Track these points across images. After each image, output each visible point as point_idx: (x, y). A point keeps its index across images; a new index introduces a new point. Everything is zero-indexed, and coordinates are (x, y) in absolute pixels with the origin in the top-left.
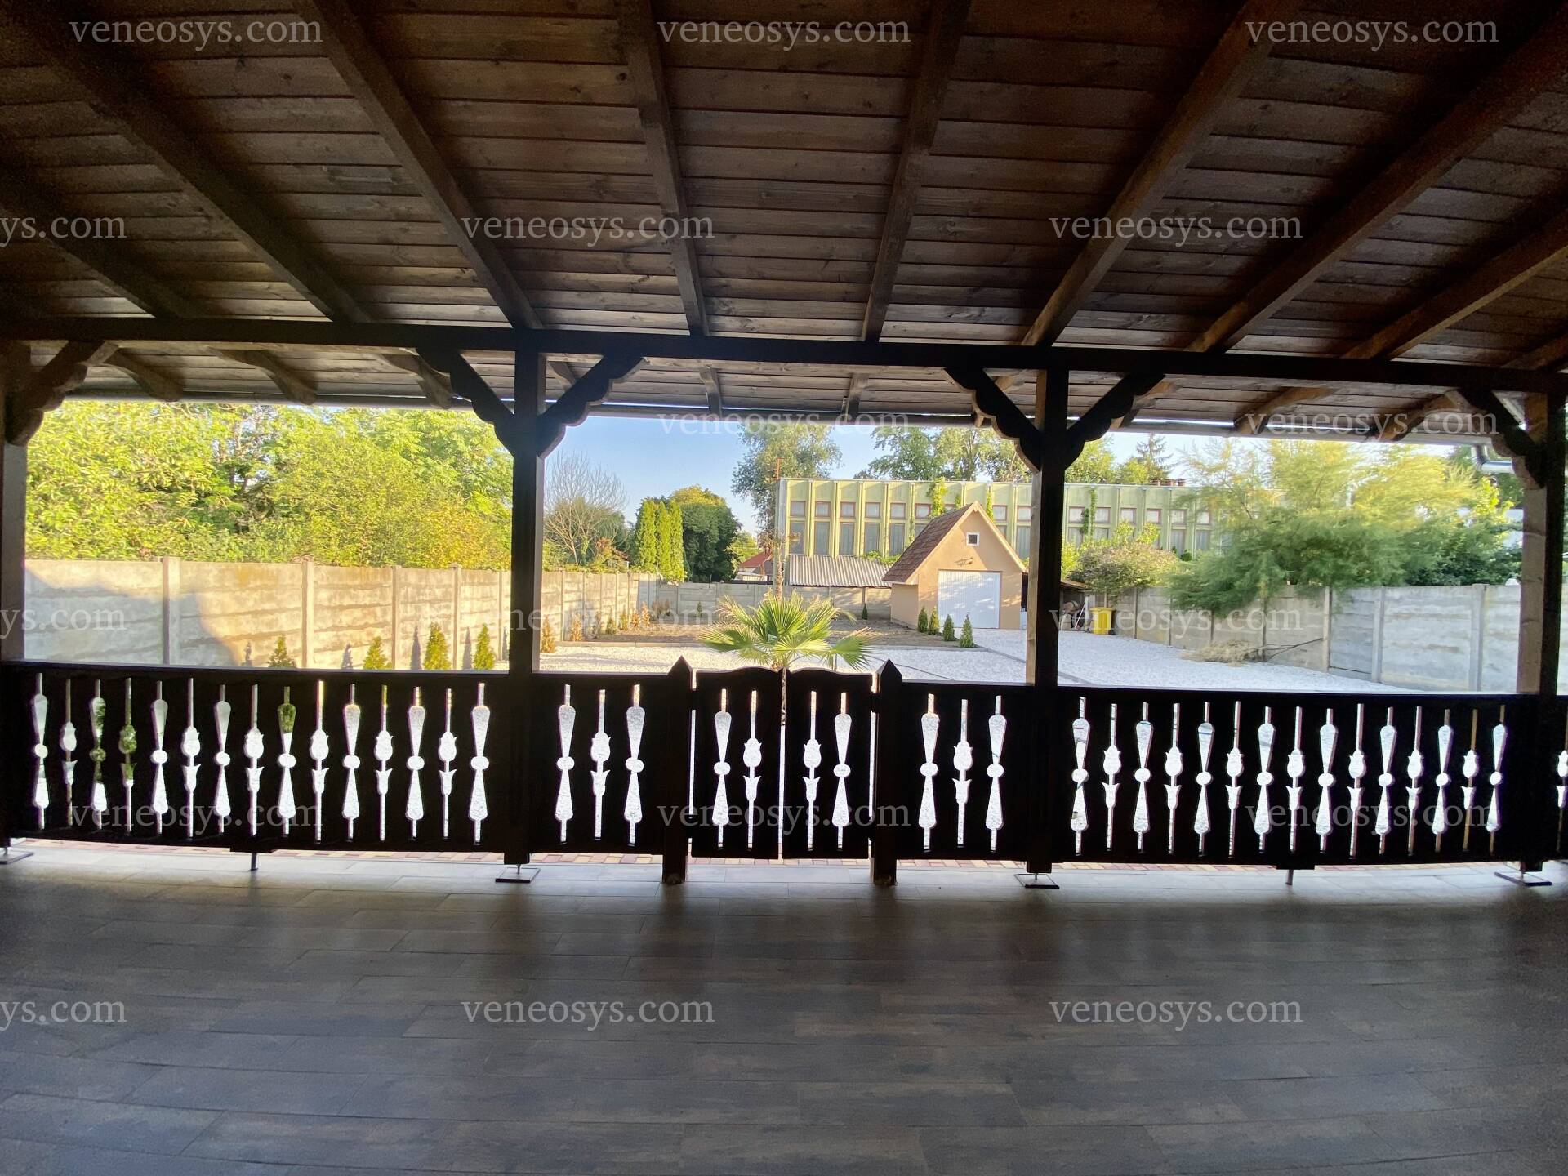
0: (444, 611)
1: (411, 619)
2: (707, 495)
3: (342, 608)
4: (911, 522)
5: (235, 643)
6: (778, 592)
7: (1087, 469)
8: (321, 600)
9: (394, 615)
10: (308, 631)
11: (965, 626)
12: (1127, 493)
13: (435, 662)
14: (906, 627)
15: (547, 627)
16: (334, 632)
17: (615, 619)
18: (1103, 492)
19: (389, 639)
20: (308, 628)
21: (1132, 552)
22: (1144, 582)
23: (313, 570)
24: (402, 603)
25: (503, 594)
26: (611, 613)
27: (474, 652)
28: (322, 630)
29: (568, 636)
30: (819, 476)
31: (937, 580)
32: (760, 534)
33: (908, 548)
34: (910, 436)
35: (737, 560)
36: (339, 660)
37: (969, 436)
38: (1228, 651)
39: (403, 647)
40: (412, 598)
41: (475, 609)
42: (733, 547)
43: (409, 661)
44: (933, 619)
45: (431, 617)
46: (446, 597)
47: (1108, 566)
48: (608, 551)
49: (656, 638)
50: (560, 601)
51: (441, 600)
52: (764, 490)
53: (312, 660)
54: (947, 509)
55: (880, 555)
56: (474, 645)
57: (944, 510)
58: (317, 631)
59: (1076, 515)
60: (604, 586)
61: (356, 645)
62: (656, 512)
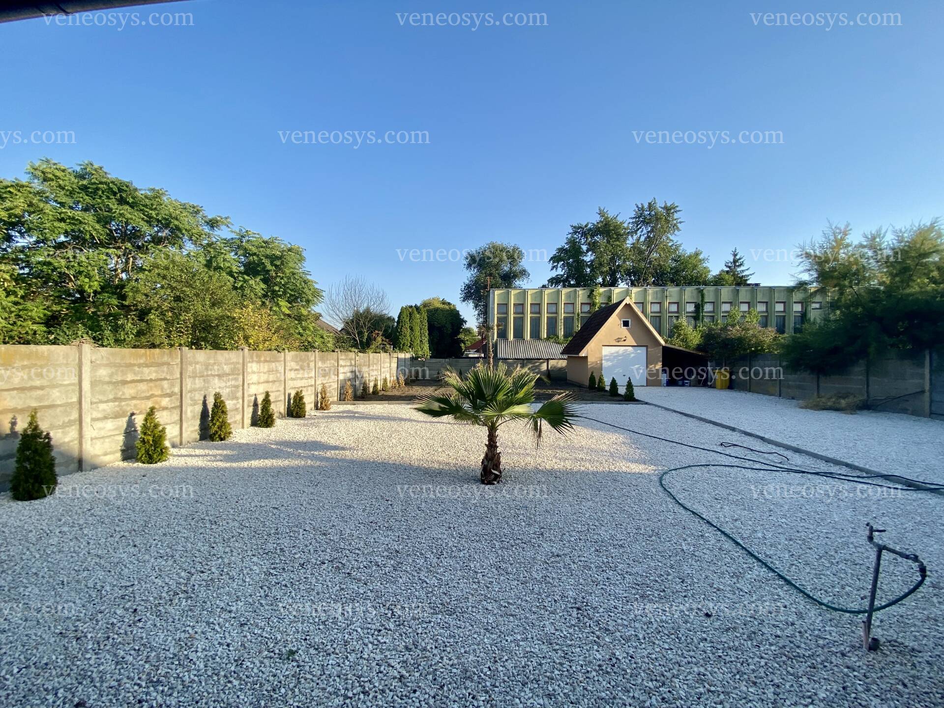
0: (233, 383)
1: (200, 389)
2: (444, 303)
3: (124, 383)
4: (578, 315)
6: (489, 363)
7: (692, 278)
8: (100, 377)
9: (181, 387)
10: (83, 403)
11: (627, 386)
12: (726, 292)
13: (218, 424)
14: (580, 386)
15: (324, 392)
16: (117, 403)
17: (379, 384)
18: (709, 291)
19: (177, 407)
20: (83, 399)
21: (743, 329)
22: (757, 350)
23: (89, 351)
24: (190, 377)
25: (288, 368)
26: (376, 380)
27: (259, 413)
28: (101, 402)
29: (342, 398)
30: (515, 288)
31: (601, 353)
32: (479, 327)
33: (577, 333)
34: (574, 261)
35: (465, 344)
36: (123, 426)
37: (612, 260)
38: (843, 402)
39: (193, 412)
40: (200, 373)
41: (262, 380)
42: (461, 336)
43: (198, 422)
44: (601, 380)
45: (220, 388)
46: (233, 372)
47: (728, 339)
48: (379, 339)
49: (406, 397)
50: (336, 373)
51: (229, 374)
52: (480, 299)
53: (90, 428)
54: (604, 306)
55: (558, 337)
56: (260, 407)
57: (600, 308)
58: (96, 403)
59: (691, 308)
60: (371, 362)
61: (141, 413)
62: (410, 314)
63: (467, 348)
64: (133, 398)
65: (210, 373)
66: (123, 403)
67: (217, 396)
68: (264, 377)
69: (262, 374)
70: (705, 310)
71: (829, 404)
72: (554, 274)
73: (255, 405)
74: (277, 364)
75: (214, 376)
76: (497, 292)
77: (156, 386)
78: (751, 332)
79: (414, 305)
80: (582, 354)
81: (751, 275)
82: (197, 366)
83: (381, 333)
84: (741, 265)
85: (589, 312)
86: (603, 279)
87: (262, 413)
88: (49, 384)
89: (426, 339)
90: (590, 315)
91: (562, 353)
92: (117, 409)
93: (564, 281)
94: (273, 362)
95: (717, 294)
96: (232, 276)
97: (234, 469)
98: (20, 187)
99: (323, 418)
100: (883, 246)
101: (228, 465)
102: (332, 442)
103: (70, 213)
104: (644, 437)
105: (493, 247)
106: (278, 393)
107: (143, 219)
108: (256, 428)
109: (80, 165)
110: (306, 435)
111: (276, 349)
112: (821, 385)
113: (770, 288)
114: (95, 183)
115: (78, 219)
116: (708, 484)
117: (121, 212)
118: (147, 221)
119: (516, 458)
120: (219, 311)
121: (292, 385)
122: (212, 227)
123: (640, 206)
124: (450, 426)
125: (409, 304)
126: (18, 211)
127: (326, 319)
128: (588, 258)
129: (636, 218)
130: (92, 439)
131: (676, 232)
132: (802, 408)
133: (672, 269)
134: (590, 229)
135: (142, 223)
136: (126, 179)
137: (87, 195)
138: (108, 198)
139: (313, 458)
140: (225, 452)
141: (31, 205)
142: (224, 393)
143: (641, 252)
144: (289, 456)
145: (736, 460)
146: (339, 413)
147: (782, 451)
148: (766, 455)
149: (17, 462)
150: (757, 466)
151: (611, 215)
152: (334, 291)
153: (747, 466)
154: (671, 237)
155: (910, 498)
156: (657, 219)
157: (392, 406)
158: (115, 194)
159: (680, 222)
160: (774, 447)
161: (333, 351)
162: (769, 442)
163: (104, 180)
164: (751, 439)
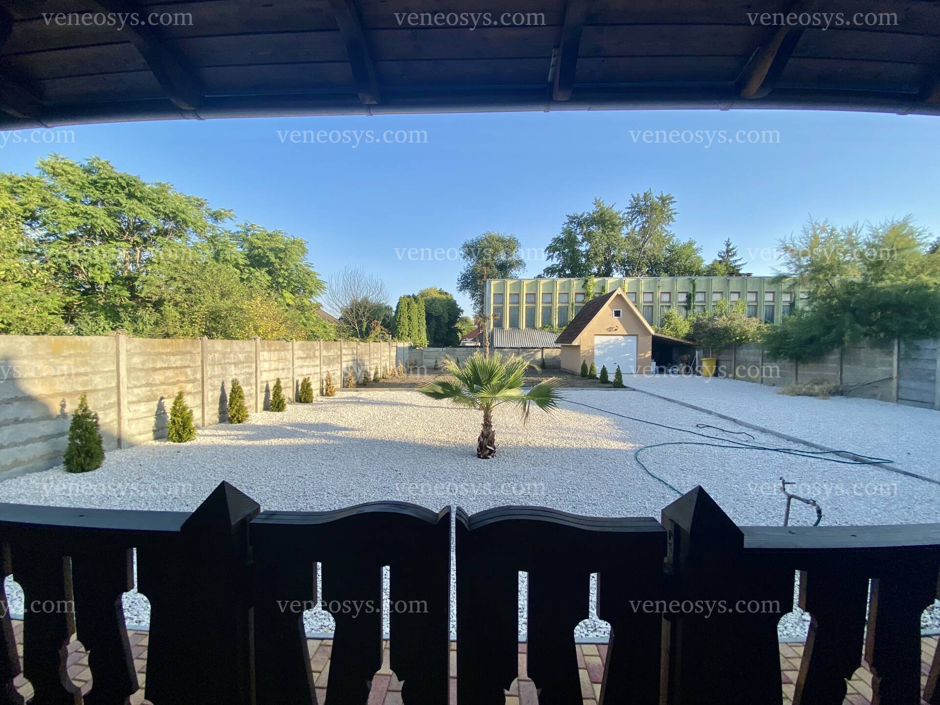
0: (247, 370)
1: (219, 376)
2: (441, 293)
3: (155, 370)
4: (573, 305)
5: (50, 399)
6: (485, 352)
7: (686, 269)
8: (135, 364)
9: (203, 374)
10: (121, 388)
11: (616, 373)
12: (717, 283)
13: (236, 407)
14: (573, 374)
15: (329, 379)
16: (148, 388)
17: (379, 372)
18: (701, 282)
19: (199, 392)
20: (121, 385)
21: (730, 319)
22: (741, 340)
23: (125, 341)
24: (209, 365)
25: (295, 357)
26: (377, 368)
27: (271, 398)
28: (135, 387)
29: (346, 385)
30: (511, 278)
31: (593, 341)
32: (475, 317)
33: (571, 323)
34: (569, 251)
35: (462, 333)
36: (154, 409)
37: (608, 250)
38: (817, 388)
39: (212, 396)
40: (218, 361)
41: (272, 368)
42: (458, 325)
43: (218, 406)
44: (592, 368)
45: (236, 374)
46: (247, 360)
47: (714, 329)
48: (378, 328)
49: (406, 384)
50: (339, 361)
51: (243, 363)
52: (477, 289)
53: (127, 410)
54: (597, 296)
55: (552, 327)
56: (271, 393)
57: (594, 297)
58: (131, 388)
59: (683, 298)
60: (372, 351)
61: (169, 397)
62: (408, 304)
63: (464, 337)
64: (162, 384)
65: (226, 361)
66: (154, 388)
67: (235, 383)
68: (274, 365)
69: (273, 362)
70: (696, 300)
71: (804, 390)
72: (549, 264)
73: (267, 391)
74: (286, 353)
75: (230, 363)
76: (494, 282)
77: (181, 373)
78: (737, 322)
79: (411, 295)
80: (575, 343)
81: (743, 264)
82: (216, 355)
83: (380, 322)
84: (734, 254)
85: (584, 302)
86: (599, 269)
87: (274, 398)
88: (92, 370)
89: (424, 328)
90: (584, 305)
91: (556, 342)
92: (149, 393)
93: (560, 271)
94: (283, 351)
95: (709, 283)
96: (238, 268)
97: (257, 447)
98: (32, 182)
99: (330, 403)
100: (860, 240)
101: (250, 443)
102: (342, 424)
103: (83, 208)
104: (627, 419)
105: (490, 237)
106: (287, 380)
107: (152, 213)
108: (269, 412)
109: (88, 160)
110: (316, 418)
111: (284, 339)
112: (799, 372)
113: (761, 278)
114: (104, 178)
115: (89, 214)
116: (678, 458)
117: (132, 206)
118: (155, 215)
119: (509, 437)
120: (229, 302)
121: (299, 373)
122: (216, 219)
123: (636, 196)
124: (448, 410)
125: (407, 294)
126: (32, 206)
127: (326, 309)
128: (584, 248)
129: (632, 208)
130: (129, 420)
131: (671, 223)
132: (779, 393)
133: (665, 259)
134: (586, 219)
135: (150, 216)
136: (133, 175)
137: (97, 190)
138: (116, 192)
139: (327, 437)
140: (245, 433)
141: (44, 200)
142: (241, 379)
143: (635, 242)
144: (304, 435)
145: (707, 438)
146: (344, 398)
147: (751, 432)
148: (735, 435)
149: (70, 439)
150: (725, 444)
151: (606, 205)
152: (333, 282)
153: (716, 444)
154: (667, 228)
155: (853, 470)
156: (653, 209)
157: (393, 393)
158: (123, 188)
159: (675, 213)
160: (744, 428)
161: (335, 340)
162: (741, 423)
163: (113, 175)
164: (725, 421)
